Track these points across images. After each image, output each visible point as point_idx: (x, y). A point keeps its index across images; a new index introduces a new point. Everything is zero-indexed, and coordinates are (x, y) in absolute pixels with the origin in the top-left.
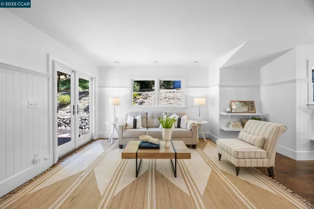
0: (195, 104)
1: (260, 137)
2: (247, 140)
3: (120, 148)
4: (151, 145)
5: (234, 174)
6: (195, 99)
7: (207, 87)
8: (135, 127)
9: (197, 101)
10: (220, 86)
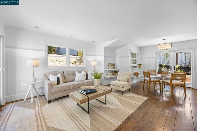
0: (92, 65)
1: (127, 78)
2: (122, 80)
3: (49, 103)
4: (91, 91)
5: (122, 95)
6: (92, 62)
7: (96, 56)
8: (58, 83)
9: (93, 63)
10: (105, 56)
